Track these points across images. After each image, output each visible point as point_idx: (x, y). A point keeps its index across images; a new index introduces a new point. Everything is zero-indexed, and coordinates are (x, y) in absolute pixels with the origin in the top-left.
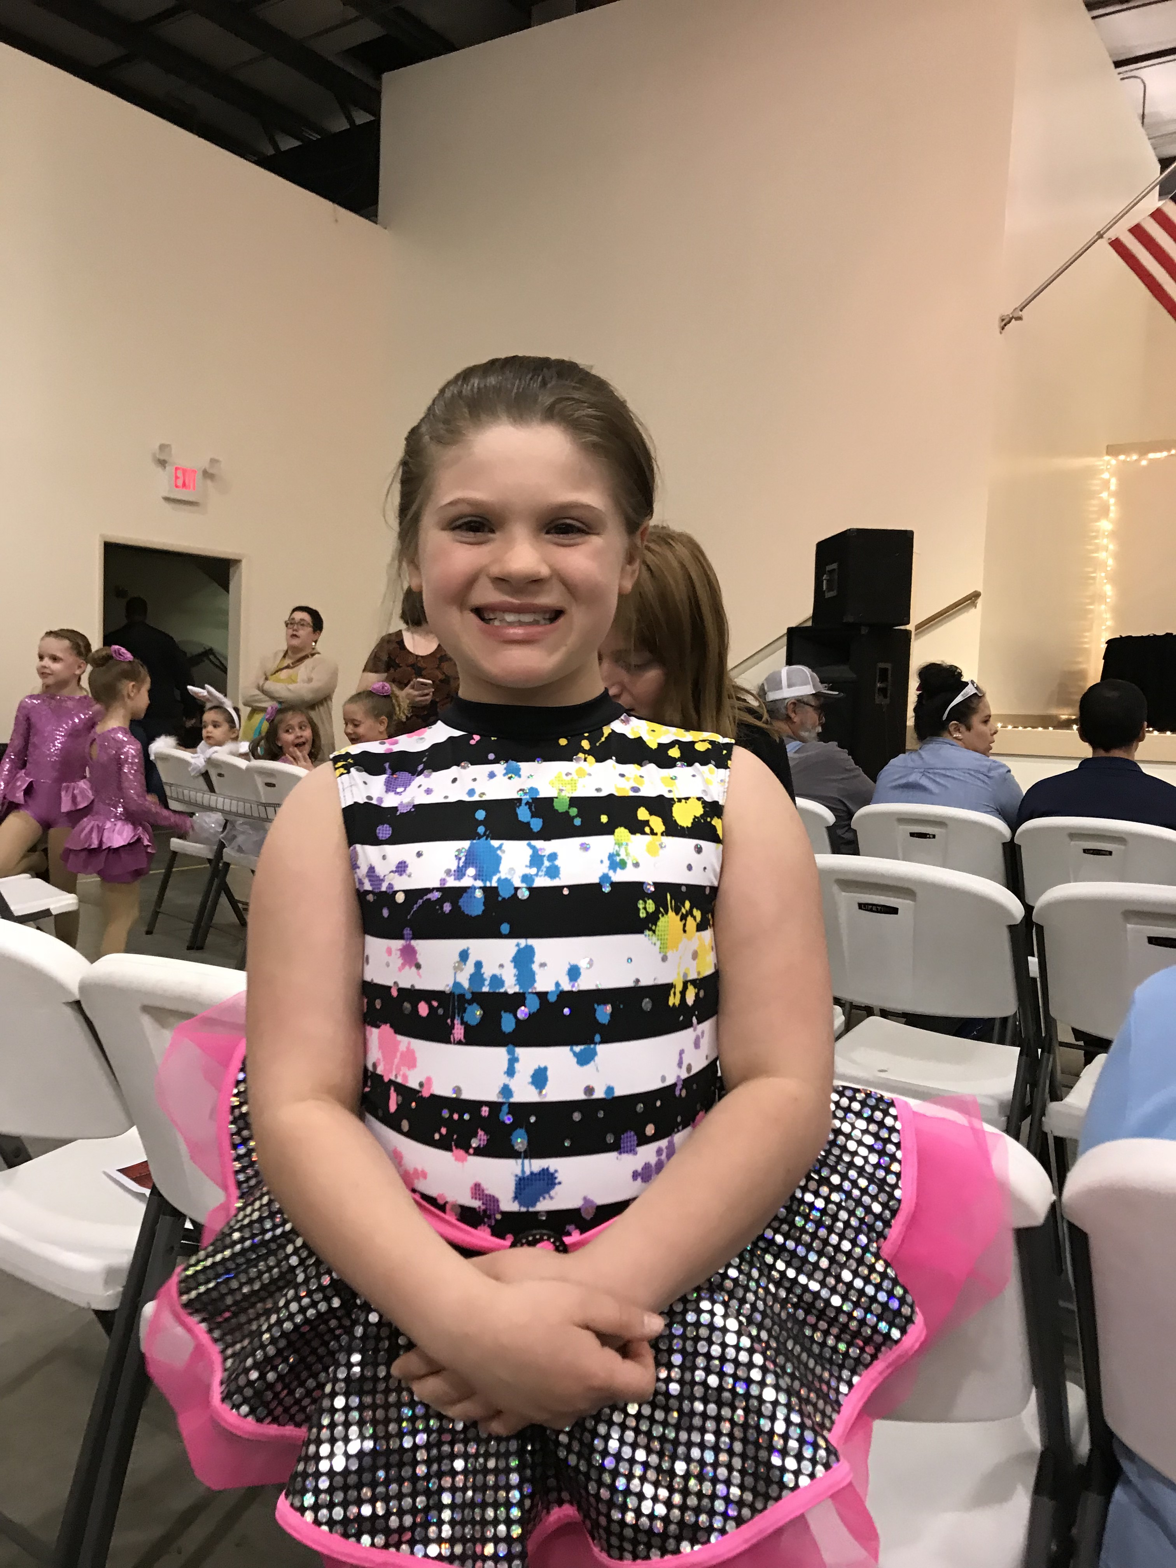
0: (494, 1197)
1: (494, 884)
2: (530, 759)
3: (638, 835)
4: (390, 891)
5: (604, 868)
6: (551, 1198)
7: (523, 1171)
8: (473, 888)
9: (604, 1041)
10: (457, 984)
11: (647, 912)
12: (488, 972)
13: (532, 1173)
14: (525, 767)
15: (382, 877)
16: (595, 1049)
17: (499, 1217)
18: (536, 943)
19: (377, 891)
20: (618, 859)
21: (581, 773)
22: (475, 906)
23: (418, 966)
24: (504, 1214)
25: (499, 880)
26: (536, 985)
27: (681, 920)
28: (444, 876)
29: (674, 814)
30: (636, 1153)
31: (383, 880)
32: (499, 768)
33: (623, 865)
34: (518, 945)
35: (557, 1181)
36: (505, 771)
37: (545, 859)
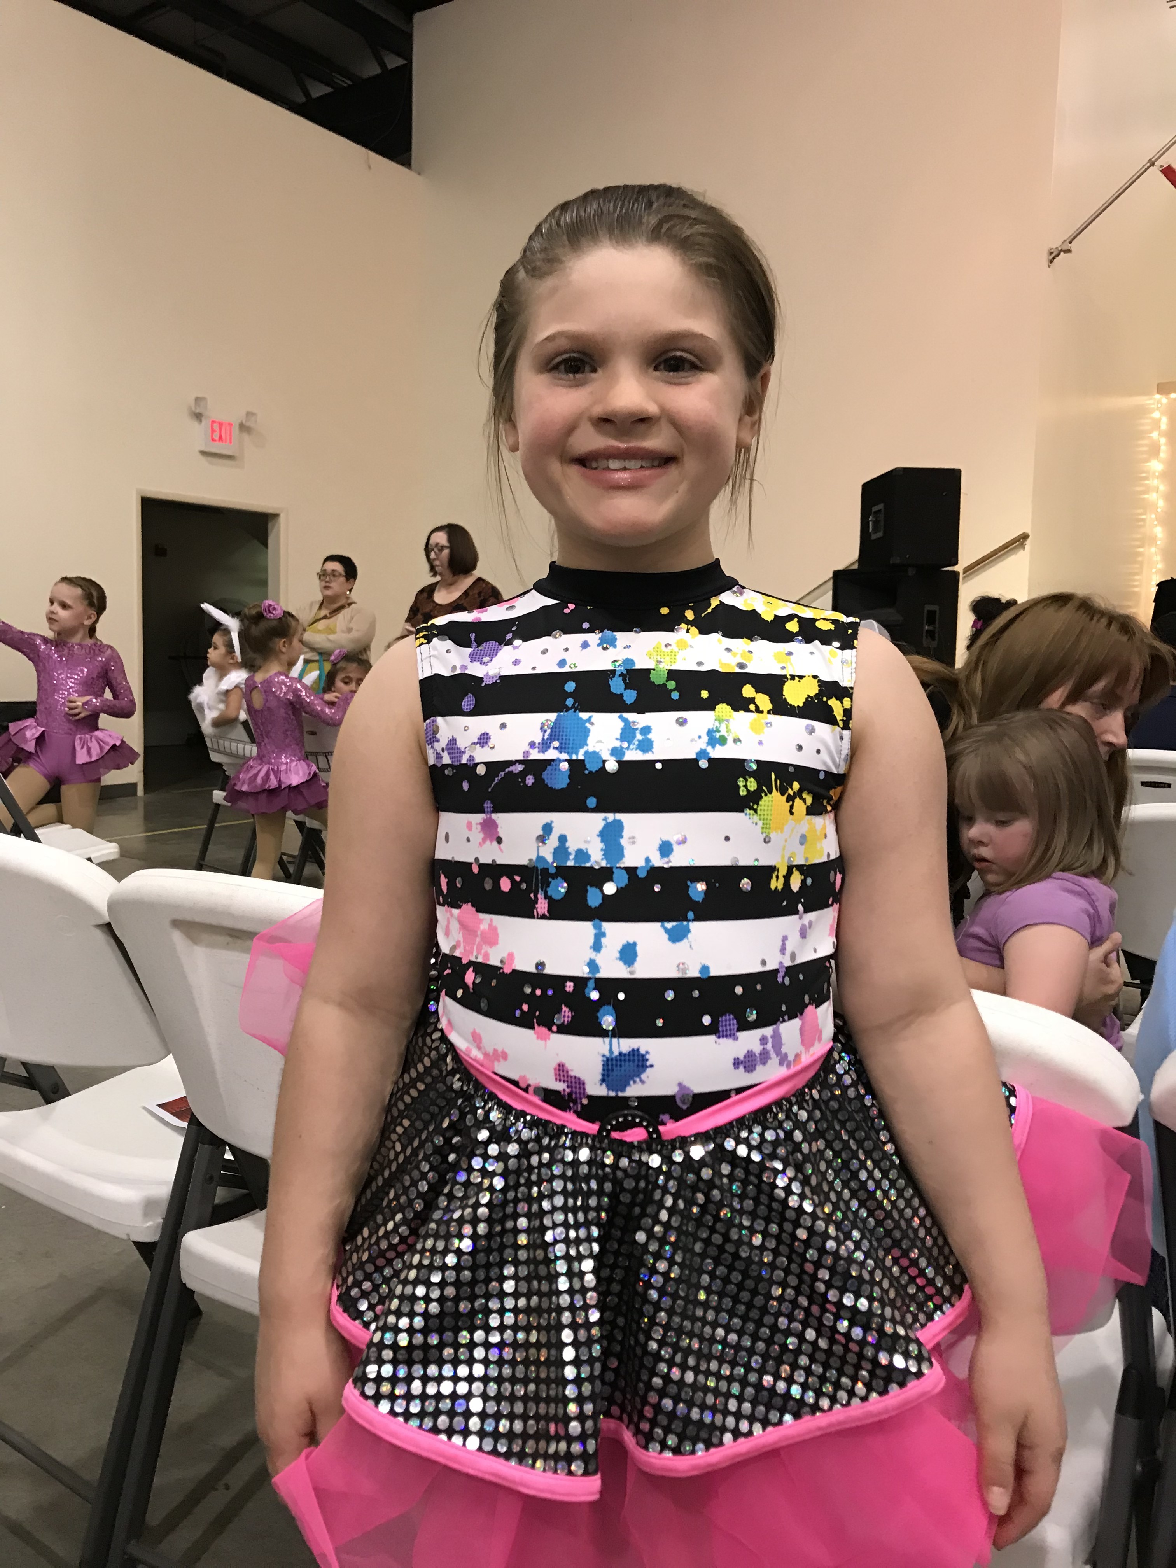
0: (579, 1079)
1: (581, 757)
2: (627, 628)
3: (742, 713)
4: (471, 764)
5: (702, 744)
6: (643, 1082)
7: (611, 1051)
8: (560, 761)
9: (697, 919)
10: (540, 858)
11: (748, 791)
12: (573, 846)
13: (621, 1054)
14: (622, 638)
15: (463, 749)
16: (688, 926)
17: (585, 1101)
18: (625, 818)
19: (457, 764)
20: (718, 735)
21: (682, 645)
22: (560, 779)
23: (499, 841)
24: (591, 1098)
25: (586, 752)
26: (624, 860)
27: (788, 801)
28: (527, 748)
29: (784, 693)
30: (736, 1039)
31: (464, 752)
32: (593, 638)
33: (723, 741)
34: (605, 819)
35: (648, 1063)
36: (599, 642)
37: (638, 733)
